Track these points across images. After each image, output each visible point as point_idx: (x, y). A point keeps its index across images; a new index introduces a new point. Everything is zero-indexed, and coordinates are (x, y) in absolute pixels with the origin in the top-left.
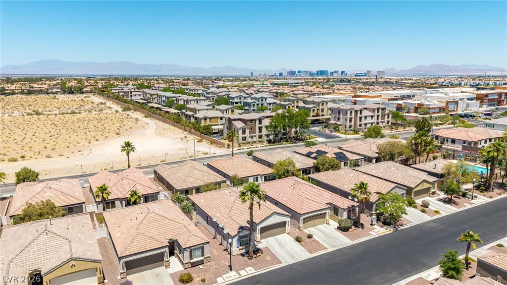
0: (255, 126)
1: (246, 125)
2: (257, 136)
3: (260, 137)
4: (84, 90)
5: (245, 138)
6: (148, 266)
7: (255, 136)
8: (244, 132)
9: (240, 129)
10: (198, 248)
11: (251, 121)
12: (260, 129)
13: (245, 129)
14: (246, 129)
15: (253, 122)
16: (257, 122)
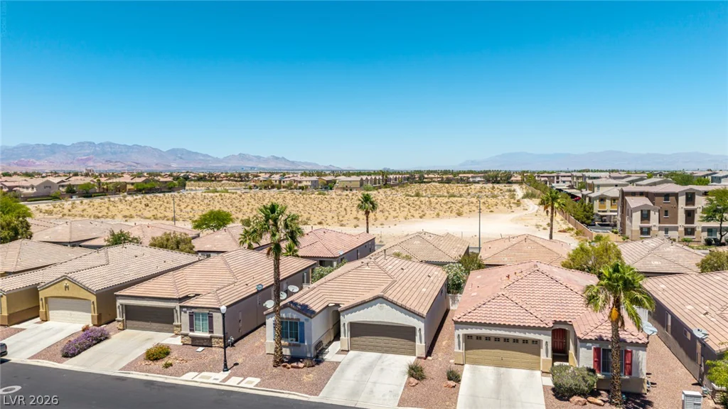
0: (676, 208)
1: (654, 204)
2: (681, 229)
3: (690, 232)
4: (512, 179)
5: (649, 229)
6: (155, 325)
7: (676, 229)
8: (645, 217)
9: (636, 209)
10: (203, 314)
11: (667, 196)
12: (690, 215)
13: (649, 211)
14: (652, 213)
15: (672, 199)
16: (682, 199)
